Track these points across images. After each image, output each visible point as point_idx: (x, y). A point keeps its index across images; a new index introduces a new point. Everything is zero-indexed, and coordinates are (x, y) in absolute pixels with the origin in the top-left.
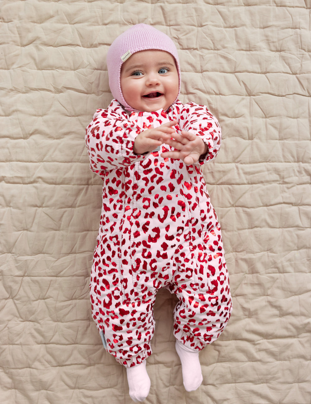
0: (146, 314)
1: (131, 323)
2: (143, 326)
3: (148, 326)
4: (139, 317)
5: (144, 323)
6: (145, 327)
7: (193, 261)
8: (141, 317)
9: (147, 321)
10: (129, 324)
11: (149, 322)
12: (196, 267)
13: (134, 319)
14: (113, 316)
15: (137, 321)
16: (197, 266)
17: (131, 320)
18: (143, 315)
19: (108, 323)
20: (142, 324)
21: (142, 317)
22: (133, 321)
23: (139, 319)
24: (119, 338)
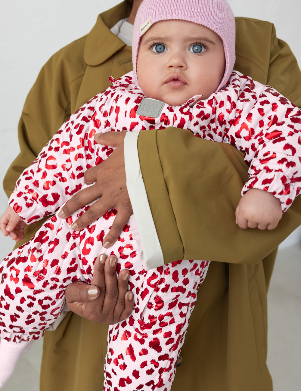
0: (53, 300)
1: (28, 301)
2: (41, 314)
3: (47, 316)
4: (42, 299)
5: (44, 310)
6: (43, 316)
7: (141, 278)
8: (44, 301)
9: (49, 310)
10: (25, 300)
11: (51, 314)
12: (140, 287)
13: (34, 299)
14: (14, 276)
15: (36, 303)
16: (142, 287)
17: (29, 297)
18: (48, 300)
19: (4, 279)
20: (41, 310)
21: (46, 302)
22: (31, 300)
23: (40, 302)
24: (6, 305)
